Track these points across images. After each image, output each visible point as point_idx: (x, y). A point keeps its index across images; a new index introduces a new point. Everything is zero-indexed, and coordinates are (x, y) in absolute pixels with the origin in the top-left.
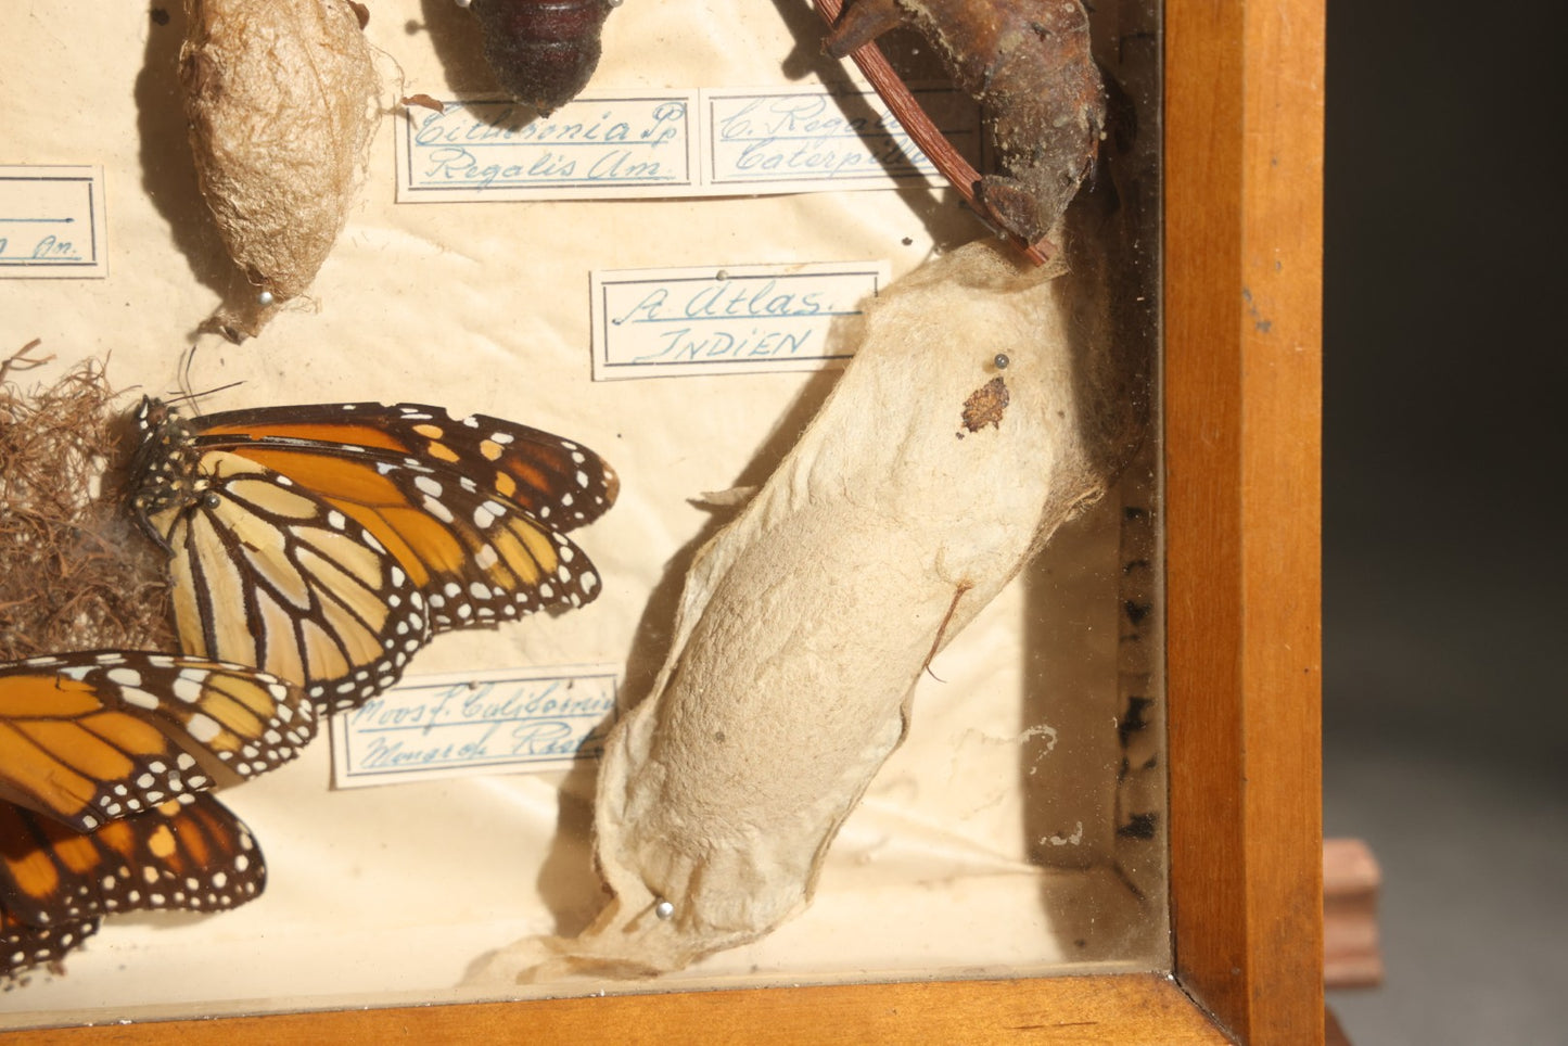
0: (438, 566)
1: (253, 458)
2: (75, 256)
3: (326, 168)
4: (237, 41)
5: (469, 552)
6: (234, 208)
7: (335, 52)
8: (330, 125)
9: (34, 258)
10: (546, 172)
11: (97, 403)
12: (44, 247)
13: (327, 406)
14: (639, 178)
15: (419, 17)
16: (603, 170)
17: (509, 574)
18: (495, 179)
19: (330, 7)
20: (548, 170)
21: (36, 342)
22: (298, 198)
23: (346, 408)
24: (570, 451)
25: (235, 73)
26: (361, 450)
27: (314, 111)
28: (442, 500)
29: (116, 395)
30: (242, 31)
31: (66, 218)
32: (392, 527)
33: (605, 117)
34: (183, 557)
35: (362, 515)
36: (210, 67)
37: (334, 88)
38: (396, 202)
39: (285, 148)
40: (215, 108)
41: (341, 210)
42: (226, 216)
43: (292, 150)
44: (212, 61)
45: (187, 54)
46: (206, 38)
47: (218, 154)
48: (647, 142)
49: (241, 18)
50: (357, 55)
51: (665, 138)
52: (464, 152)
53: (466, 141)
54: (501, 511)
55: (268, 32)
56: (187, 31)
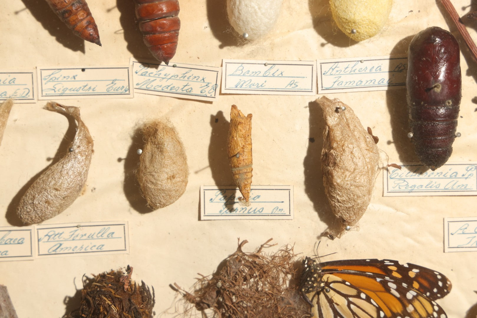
0: (395, 311)
1: (338, 276)
2: (285, 213)
3: (367, 187)
4: (341, 149)
5: (405, 307)
6: (338, 200)
7: (370, 152)
8: (368, 174)
9: (272, 213)
10: (431, 187)
11: (290, 258)
12: (275, 210)
13: (361, 260)
14: (461, 189)
15: (391, 139)
16: (449, 186)
17: (417, 314)
18: (415, 189)
19: (368, 138)
20: (431, 186)
21: (271, 239)
22: (358, 197)
23: (367, 260)
24: (437, 275)
25: (340, 158)
26: (372, 274)
27: (364, 170)
28: (397, 290)
29: (296, 255)
30: (343, 146)
31: (281, 201)
32: (380, 299)
33: (450, 170)
34: (316, 306)
35: (370, 294)
36: (332, 157)
37: (370, 163)
38: (383, 196)
39: (355, 182)
40: (334, 169)
41: (370, 200)
42: (335, 202)
43: (357, 182)
44: (333, 155)
45: (324, 153)
46: (332, 148)
47: (335, 184)
48: (464, 178)
49: (343, 142)
50: (376, 152)
51: (469, 177)
52: (405, 181)
53: (406, 177)
54: (415, 294)
55: (351, 146)
56: (324, 145)
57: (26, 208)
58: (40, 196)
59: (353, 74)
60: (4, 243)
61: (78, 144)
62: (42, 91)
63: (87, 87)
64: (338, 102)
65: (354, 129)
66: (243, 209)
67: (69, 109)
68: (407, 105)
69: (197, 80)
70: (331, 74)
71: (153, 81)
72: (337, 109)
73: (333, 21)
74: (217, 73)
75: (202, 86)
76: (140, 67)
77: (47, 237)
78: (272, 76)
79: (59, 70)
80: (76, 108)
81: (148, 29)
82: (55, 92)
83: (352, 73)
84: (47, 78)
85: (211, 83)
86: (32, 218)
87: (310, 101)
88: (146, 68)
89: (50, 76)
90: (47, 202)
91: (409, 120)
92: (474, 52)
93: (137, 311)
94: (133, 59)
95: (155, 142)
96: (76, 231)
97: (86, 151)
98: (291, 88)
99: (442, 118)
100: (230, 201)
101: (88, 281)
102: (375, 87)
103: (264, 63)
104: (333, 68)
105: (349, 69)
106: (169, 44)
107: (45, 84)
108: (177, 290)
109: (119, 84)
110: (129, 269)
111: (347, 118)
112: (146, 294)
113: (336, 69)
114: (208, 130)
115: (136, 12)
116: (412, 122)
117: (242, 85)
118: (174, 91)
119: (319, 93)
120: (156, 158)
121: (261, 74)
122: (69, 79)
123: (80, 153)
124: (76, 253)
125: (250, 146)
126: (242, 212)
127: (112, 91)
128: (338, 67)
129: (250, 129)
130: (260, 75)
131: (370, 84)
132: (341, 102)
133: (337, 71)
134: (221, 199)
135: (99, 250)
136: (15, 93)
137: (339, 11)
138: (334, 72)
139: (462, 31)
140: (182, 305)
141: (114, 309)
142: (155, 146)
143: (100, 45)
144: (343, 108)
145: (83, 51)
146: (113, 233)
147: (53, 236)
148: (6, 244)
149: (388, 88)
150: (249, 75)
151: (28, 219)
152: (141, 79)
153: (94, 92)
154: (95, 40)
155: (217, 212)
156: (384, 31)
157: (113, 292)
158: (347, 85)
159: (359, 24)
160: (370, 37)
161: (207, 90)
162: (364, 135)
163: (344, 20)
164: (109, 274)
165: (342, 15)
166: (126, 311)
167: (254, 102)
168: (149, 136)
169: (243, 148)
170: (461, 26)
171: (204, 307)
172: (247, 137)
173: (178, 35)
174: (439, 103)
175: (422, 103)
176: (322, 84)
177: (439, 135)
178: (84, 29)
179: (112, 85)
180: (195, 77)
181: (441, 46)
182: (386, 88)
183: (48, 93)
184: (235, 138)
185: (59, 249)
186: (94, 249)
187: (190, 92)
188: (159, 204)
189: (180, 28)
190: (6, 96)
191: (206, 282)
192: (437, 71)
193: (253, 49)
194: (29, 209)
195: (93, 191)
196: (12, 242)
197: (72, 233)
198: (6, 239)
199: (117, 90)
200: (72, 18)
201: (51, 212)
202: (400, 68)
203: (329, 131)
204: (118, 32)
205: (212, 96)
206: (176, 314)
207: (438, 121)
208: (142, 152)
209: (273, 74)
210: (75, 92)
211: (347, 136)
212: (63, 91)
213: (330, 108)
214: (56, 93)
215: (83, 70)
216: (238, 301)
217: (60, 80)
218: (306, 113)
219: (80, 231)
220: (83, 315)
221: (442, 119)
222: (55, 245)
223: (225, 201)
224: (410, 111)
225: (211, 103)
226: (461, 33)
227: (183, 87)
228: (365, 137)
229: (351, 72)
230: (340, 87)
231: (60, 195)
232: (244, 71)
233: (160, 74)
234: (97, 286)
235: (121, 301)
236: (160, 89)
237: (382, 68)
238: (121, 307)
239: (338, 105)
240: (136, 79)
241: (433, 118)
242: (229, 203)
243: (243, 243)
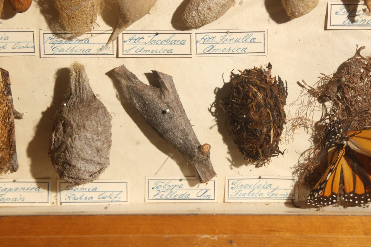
57: (192, 13)
58: (204, 3)
60: (169, 43)
66: (363, 20)
77: (203, 40)
86: (195, 22)
90: (209, 9)
93: (277, 98)
96: (226, 36)
100: (352, 14)
101: (233, 77)
108: (303, 86)
110: (270, 66)
112: (281, 87)
124: (224, 53)
126: (361, 23)
134: (345, 12)
135: (243, 52)
140: (306, 98)
141: (260, 96)
146: (255, 38)
147: (208, 39)
148: (171, 44)
151: (192, 23)
155: (341, 23)
157: (259, 82)
164: (253, 70)
166: (269, 97)
171: (326, 99)
185: (212, 50)
186: (240, 51)
188: (298, 13)
191: (328, 81)
194: (194, 14)
195: (241, 3)
196: (176, 43)
197: (222, 38)
198: (171, 40)
201: (211, 17)
206: (302, 105)
216: (356, 94)
219: (229, 36)
220: (233, 100)
222: (209, 47)
223: (348, 14)
231: (219, 3)
234: (245, 78)
235: (265, 90)
238: (265, 94)
242: (352, 15)
243: (361, 49)
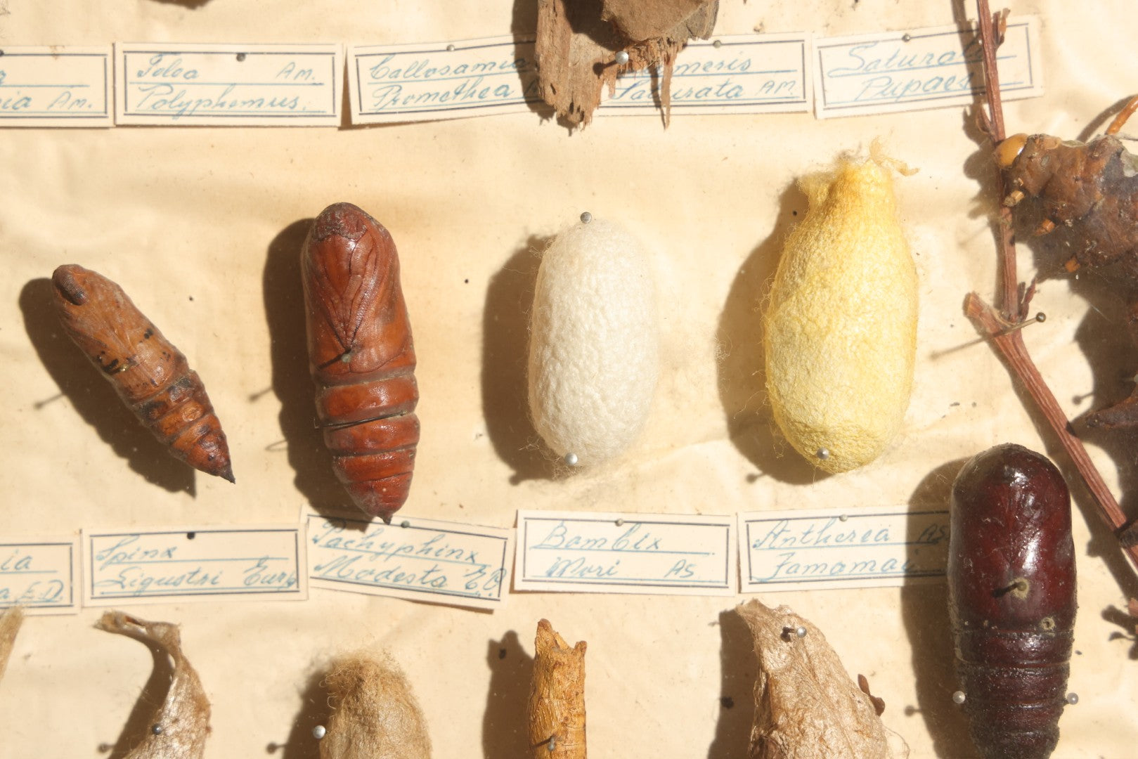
4: (797, 729)
7: (865, 737)
15: (915, 703)
19: (859, 702)
25: (795, 752)
30: (800, 722)
36: (776, 748)
44: (777, 743)
45: (757, 737)
46: (772, 726)
49: (800, 713)
50: (879, 737)
55: (819, 723)
56: (755, 718)
59: (823, 547)
61: (173, 714)
62: (93, 585)
63: (200, 576)
64: (789, 615)
65: (827, 681)
67: (156, 630)
68: (949, 623)
69: (457, 557)
70: (772, 546)
71: (354, 560)
72: (786, 631)
73: (775, 425)
74: (505, 543)
75: (469, 572)
76: (324, 527)
78: (633, 549)
79: (135, 537)
80: (170, 626)
81: (345, 443)
82: (123, 587)
83: (821, 544)
84: (105, 554)
85: (490, 566)
87: (722, 609)
88: (338, 529)
89: (112, 549)
91: (955, 661)
92: (1104, 502)
94: (307, 509)
95: (356, 710)
97: (193, 732)
98: (677, 577)
99: (1032, 660)
102: (874, 578)
103: (615, 519)
104: (776, 532)
105: (813, 537)
106: (393, 478)
107: (101, 569)
109: (273, 568)
111: (810, 653)
113: (784, 535)
114: (483, 676)
115: (318, 404)
116: (962, 665)
117: (564, 570)
118: (402, 583)
119: (744, 590)
120: (358, 749)
121: (608, 546)
122: (157, 558)
123: (177, 736)
125: (581, 719)
127: (258, 584)
128: (789, 531)
129: (582, 676)
130: (605, 546)
131: (863, 571)
132: (795, 615)
133: (786, 540)
136: (29, 592)
137: (788, 406)
138: (779, 542)
139: (1075, 453)
142: (357, 719)
143: (232, 480)
144: (801, 631)
145: (192, 491)
149: (906, 582)
150: (578, 546)
152: (328, 556)
153: (216, 586)
154: (221, 468)
156: (893, 448)
158: (808, 573)
159: (835, 436)
160: (861, 464)
161: (482, 581)
162: (851, 695)
163: (802, 428)
165: (795, 414)
167: (591, 610)
168: (343, 693)
169: (564, 724)
170: (1071, 442)
172: (574, 697)
173: (413, 458)
174: (1027, 624)
175: (986, 623)
176: (750, 570)
177: (1028, 700)
178: (194, 444)
179: (258, 569)
180: (453, 552)
181: (1026, 491)
182: (901, 582)
183: (106, 590)
184: (547, 701)
187: (440, 585)
189: (418, 439)
190: (8, 600)
192: (1019, 548)
193: (589, 487)
199: (269, 582)
200: (169, 419)
202: (931, 534)
203: (767, 685)
204: (275, 447)
205: (492, 597)
207: (1023, 666)
208: (326, 732)
209: (636, 545)
210: (171, 587)
211: (809, 697)
212: (142, 584)
213: (770, 629)
214: (126, 589)
215: (191, 535)
217: (135, 558)
218: (714, 639)
221: (1034, 662)
224: (957, 640)
225: (490, 612)
226: (1072, 456)
227: (423, 574)
228: (852, 701)
229: (817, 542)
230: (793, 577)
232: (568, 537)
233: (372, 543)
236: (370, 579)
237: (890, 535)
239: (789, 622)
240: (315, 556)
241: (1011, 658)
